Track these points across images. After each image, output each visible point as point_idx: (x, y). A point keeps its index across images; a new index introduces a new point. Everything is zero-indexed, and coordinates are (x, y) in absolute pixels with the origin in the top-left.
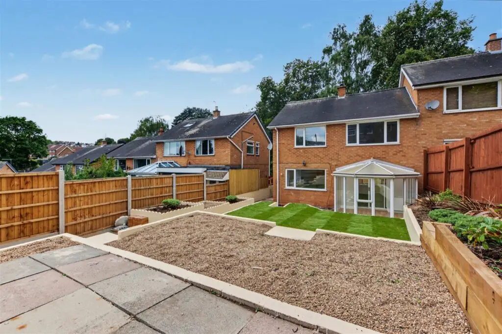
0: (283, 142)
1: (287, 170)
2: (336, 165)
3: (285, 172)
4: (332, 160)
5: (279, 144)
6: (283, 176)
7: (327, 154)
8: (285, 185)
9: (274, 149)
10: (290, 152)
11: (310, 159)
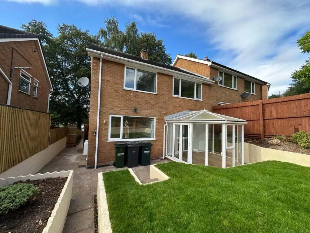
0: (109, 79)
1: (111, 116)
2: (165, 114)
3: (108, 119)
4: (161, 108)
5: (102, 80)
6: (107, 124)
7: (157, 102)
8: (107, 136)
9: (92, 86)
10: (117, 94)
11: (141, 105)
